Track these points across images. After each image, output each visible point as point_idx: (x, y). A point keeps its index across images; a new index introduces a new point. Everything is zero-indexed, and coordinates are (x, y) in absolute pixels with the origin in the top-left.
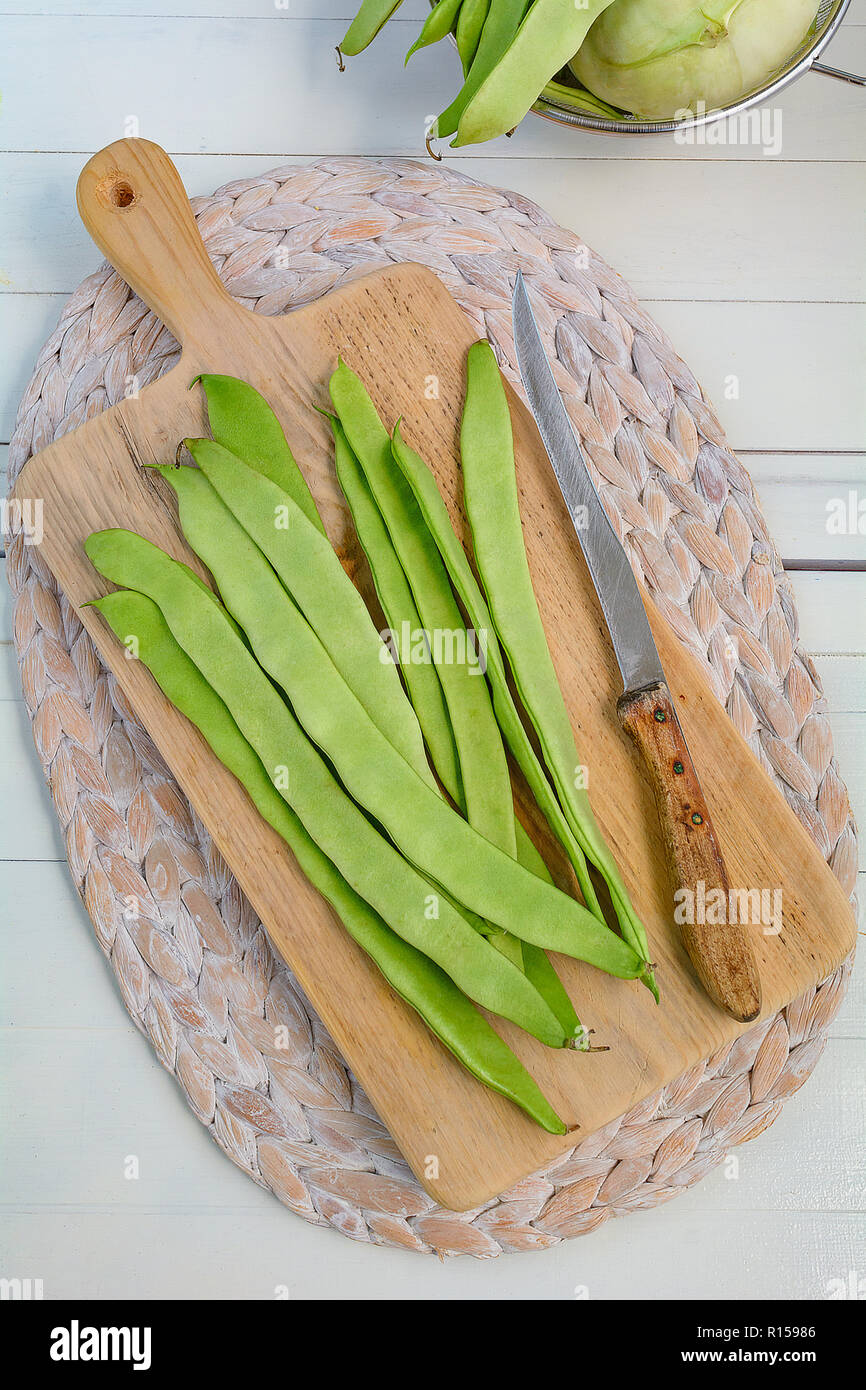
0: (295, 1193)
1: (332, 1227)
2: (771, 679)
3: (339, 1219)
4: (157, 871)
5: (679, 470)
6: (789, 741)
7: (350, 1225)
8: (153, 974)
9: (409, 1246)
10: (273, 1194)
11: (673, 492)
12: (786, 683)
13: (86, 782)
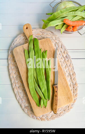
0: (30, 115)
1: (33, 118)
2: (72, 74)
3: (34, 117)
4: (20, 88)
5: (65, 56)
6: (73, 79)
7: (35, 118)
8: (19, 96)
9: (39, 120)
10: (28, 115)
11: (64, 58)
12: (73, 74)
13: (14, 80)
